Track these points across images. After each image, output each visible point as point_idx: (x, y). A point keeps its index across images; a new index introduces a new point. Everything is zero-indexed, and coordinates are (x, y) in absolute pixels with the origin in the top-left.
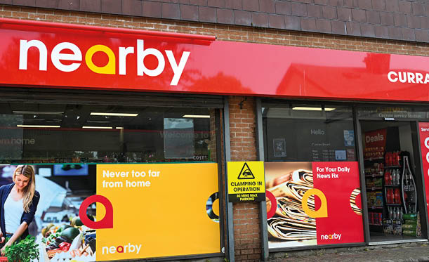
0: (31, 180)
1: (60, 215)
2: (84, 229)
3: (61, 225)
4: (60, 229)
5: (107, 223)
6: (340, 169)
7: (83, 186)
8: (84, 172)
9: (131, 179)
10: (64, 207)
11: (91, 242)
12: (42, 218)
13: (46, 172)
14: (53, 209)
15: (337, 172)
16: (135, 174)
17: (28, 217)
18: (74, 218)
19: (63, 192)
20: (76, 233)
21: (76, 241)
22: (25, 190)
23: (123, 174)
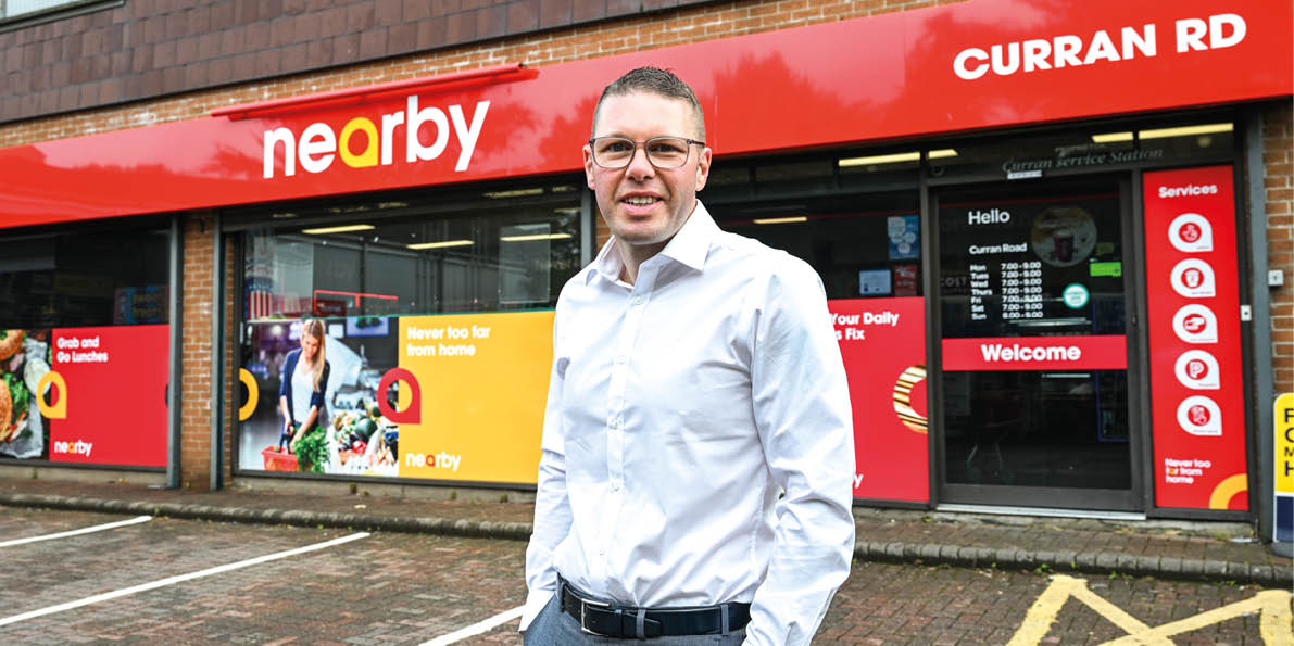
0: (320, 344)
1: (354, 399)
2: (383, 422)
3: (355, 414)
4: (354, 420)
5: (413, 415)
6: (870, 318)
7: (381, 353)
8: (383, 330)
9: (446, 341)
10: (359, 387)
11: (392, 443)
12: (334, 401)
13: (336, 330)
14: (346, 389)
15: (860, 326)
16: (453, 333)
17: (318, 399)
18: (372, 404)
19: (358, 362)
20: (373, 428)
21: (374, 439)
22: (315, 357)
23: (437, 334)
